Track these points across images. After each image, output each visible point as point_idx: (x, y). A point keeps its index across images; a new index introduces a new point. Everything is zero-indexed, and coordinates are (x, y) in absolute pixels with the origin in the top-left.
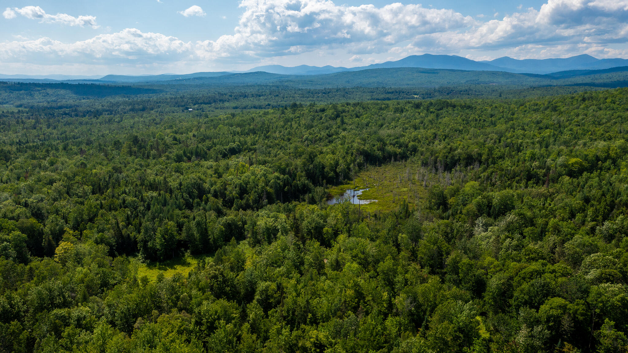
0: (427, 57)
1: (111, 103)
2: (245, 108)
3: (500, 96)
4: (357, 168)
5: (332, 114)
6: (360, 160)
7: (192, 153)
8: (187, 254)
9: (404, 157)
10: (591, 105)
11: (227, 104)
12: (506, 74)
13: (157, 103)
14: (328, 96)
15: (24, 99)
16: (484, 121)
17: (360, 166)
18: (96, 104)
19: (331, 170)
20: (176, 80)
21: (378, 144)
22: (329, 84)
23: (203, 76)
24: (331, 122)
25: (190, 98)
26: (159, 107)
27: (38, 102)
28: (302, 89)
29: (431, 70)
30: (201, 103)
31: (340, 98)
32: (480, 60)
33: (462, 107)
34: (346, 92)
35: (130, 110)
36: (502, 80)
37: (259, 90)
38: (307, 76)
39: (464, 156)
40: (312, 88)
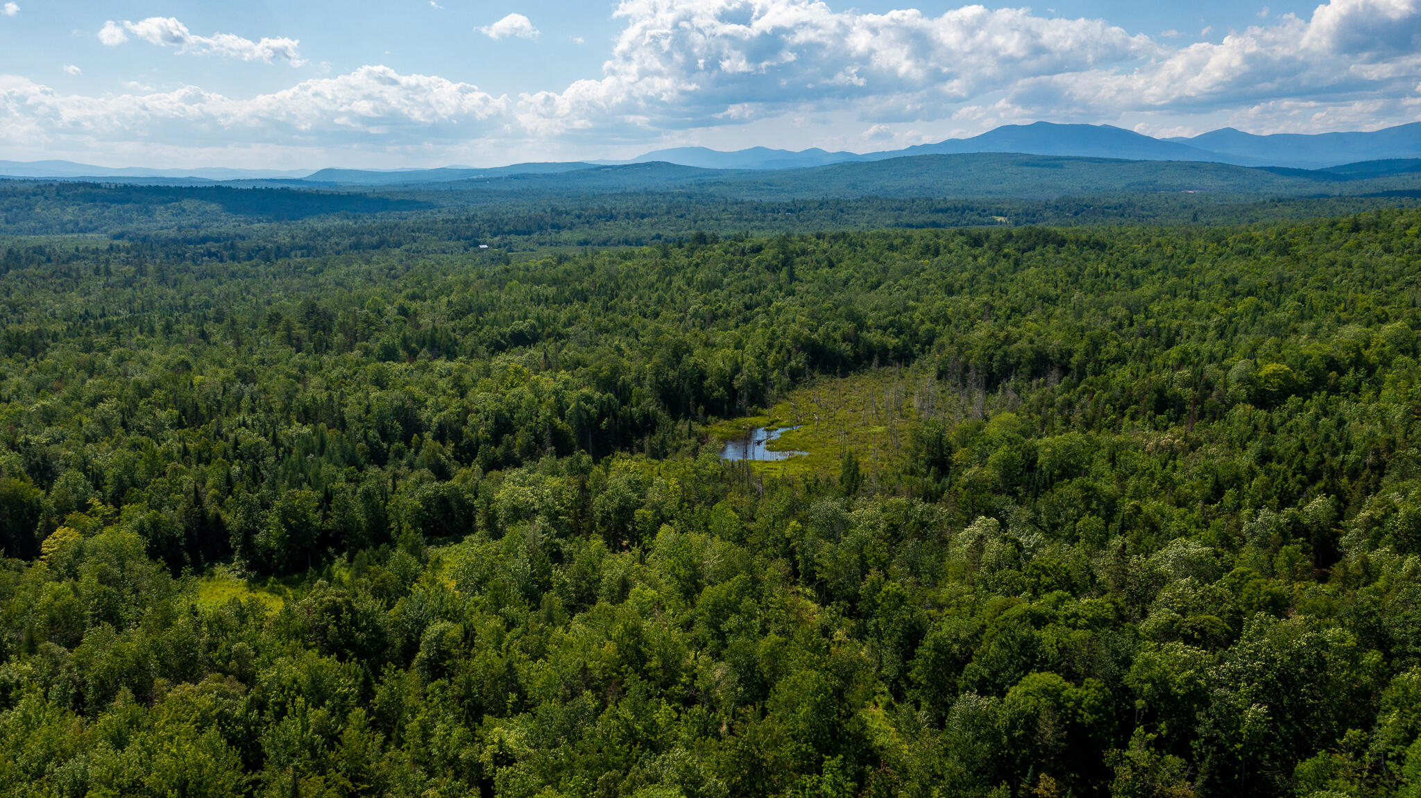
0: (1041, 128)
1: (313, 230)
2: (604, 243)
4: (786, 380)
5: (774, 258)
6: (798, 363)
7: (422, 343)
8: (340, 561)
10: (1369, 242)
11: (565, 235)
12: (1221, 169)
13: (414, 231)
14: (798, 217)
15: (131, 221)
17: (796, 377)
18: (281, 233)
19: (720, 384)
20: (469, 181)
21: (848, 327)
22: (807, 189)
23: (531, 171)
24: (766, 276)
25: (488, 221)
26: (415, 240)
27: (162, 228)
28: (742, 203)
30: (510, 233)
31: (824, 223)
32: (1167, 137)
33: (1081, 244)
34: (839, 209)
35: (351, 247)
36: (1212, 183)
37: (645, 203)
38: (763, 172)
39: (1030, 355)
40: (766, 198)
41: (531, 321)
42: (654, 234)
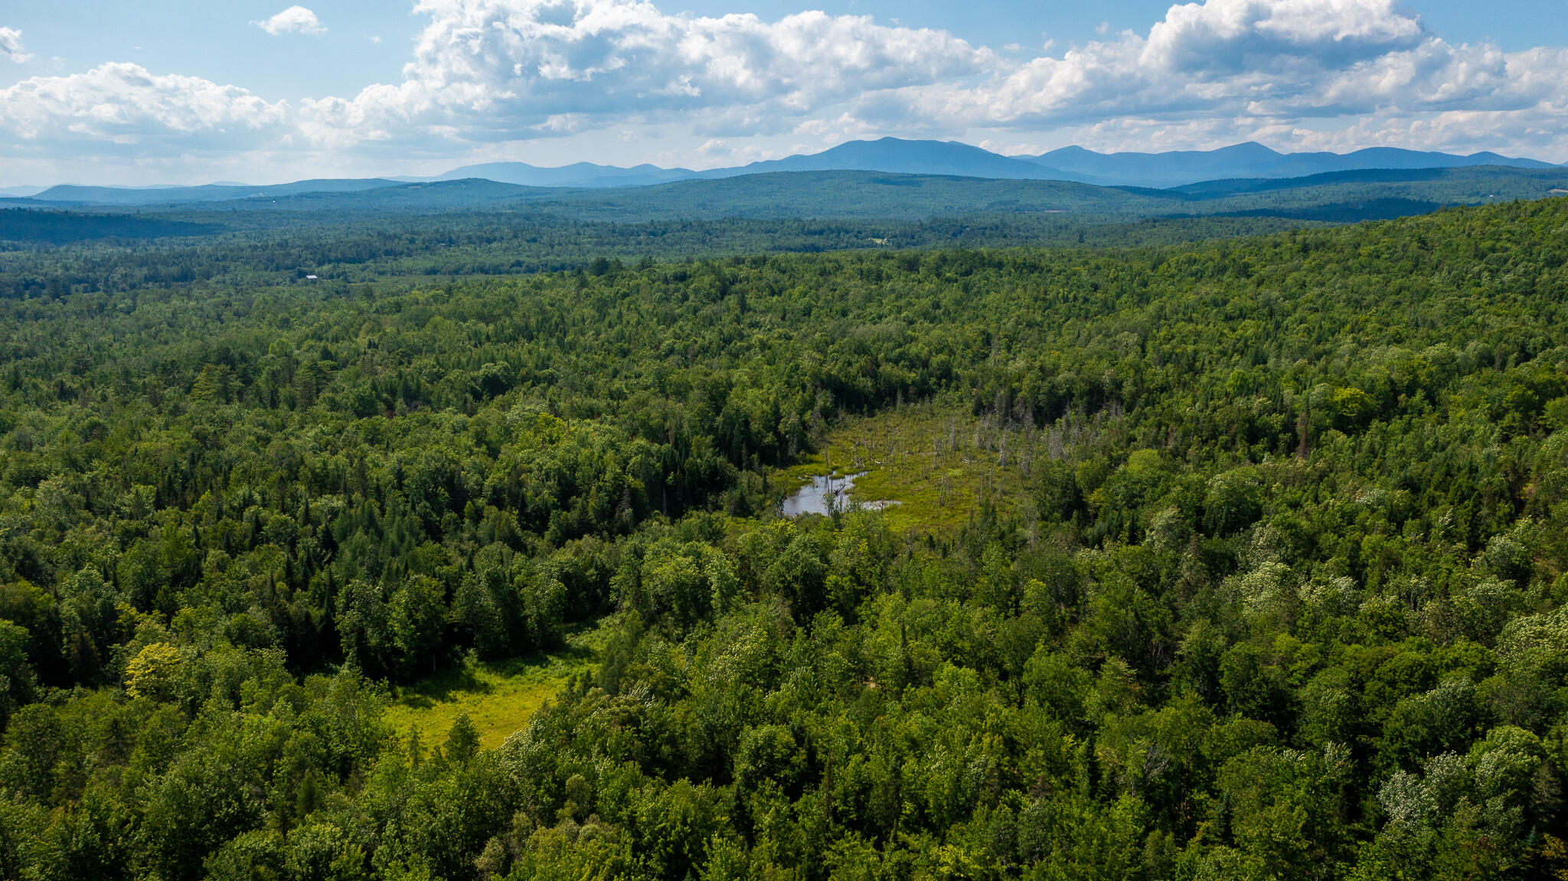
0: (889, 144)
1: (86, 259)
2: (457, 272)
3: (1081, 241)
5: (712, 286)
6: (825, 402)
7: (393, 392)
8: (471, 659)
9: (924, 392)
10: (1327, 263)
11: (406, 262)
13: (217, 260)
14: (664, 240)
16: (1086, 300)
17: (828, 416)
18: (47, 263)
19: (768, 429)
20: (249, 200)
21: (862, 361)
22: (656, 210)
23: (322, 189)
24: (714, 307)
25: (307, 247)
26: (225, 270)
28: (593, 224)
29: (902, 176)
30: (338, 261)
31: (696, 247)
32: (1013, 154)
33: (1017, 267)
34: (707, 232)
35: (148, 279)
37: (480, 225)
38: (597, 190)
39: (1080, 387)
40: (619, 221)
41: (501, 363)
42: (513, 261)
